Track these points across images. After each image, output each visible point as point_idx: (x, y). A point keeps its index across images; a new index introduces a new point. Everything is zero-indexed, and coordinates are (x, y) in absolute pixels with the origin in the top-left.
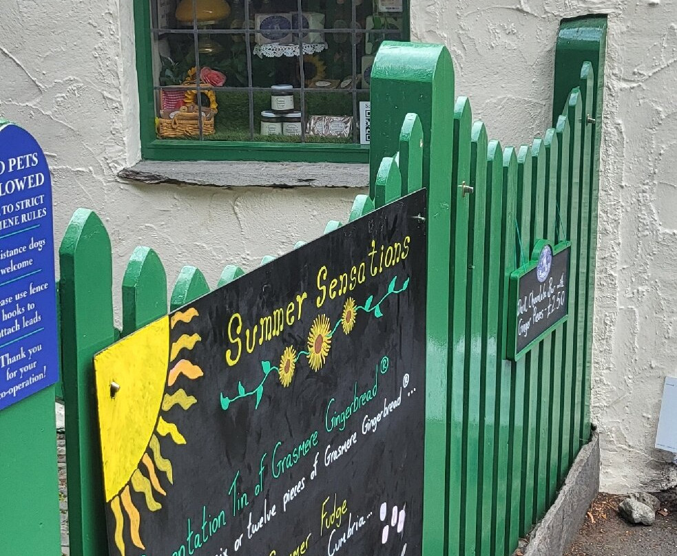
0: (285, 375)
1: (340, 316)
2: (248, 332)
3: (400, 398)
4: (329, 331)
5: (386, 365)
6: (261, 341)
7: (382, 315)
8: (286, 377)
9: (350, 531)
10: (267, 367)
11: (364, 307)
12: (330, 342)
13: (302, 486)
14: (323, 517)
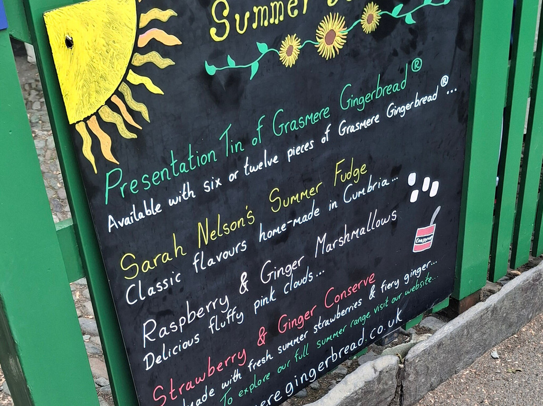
0: (287, 58)
1: (359, 17)
2: (237, 17)
3: (436, 94)
4: (344, 27)
5: (419, 65)
6: (255, 26)
7: (415, 22)
8: (289, 60)
9: (371, 188)
10: (263, 48)
11: (391, 13)
12: (346, 37)
13: (310, 146)
14: (337, 173)
